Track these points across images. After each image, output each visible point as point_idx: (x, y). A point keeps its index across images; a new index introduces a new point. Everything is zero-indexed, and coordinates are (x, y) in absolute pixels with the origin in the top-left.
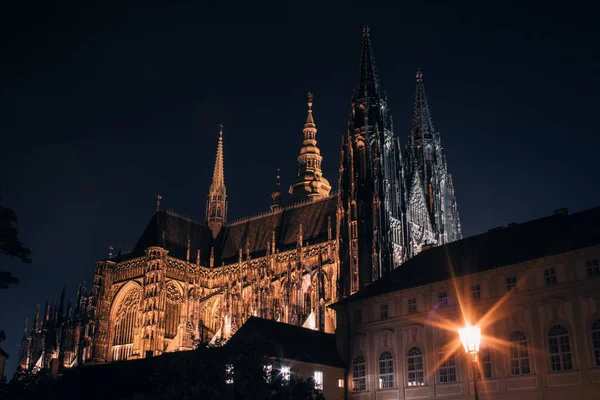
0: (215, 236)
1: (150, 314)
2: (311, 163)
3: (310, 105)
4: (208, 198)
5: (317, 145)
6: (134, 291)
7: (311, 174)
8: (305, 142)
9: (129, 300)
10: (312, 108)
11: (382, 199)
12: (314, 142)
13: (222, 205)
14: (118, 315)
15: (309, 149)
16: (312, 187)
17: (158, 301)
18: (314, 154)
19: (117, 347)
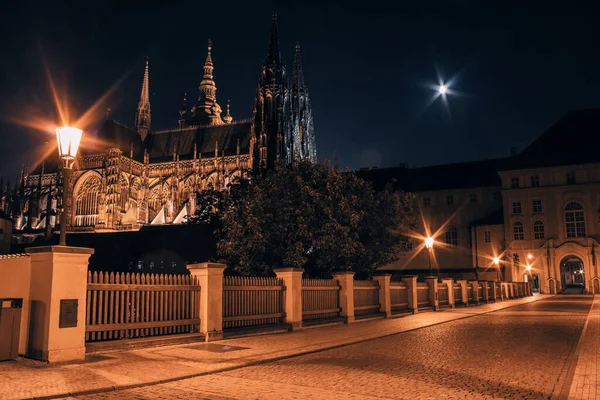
0: (143, 140)
1: (112, 195)
2: (209, 92)
3: (210, 48)
4: (138, 112)
5: (214, 79)
6: (93, 177)
7: (210, 101)
8: (205, 76)
9: (89, 184)
10: (211, 51)
11: (283, 136)
12: (212, 77)
13: (148, 117)
14: (79, 193)
15: (209, 82)
16: (212, 111)
17: (118, 188)
18: (211, 86)
19: (80, 217)
